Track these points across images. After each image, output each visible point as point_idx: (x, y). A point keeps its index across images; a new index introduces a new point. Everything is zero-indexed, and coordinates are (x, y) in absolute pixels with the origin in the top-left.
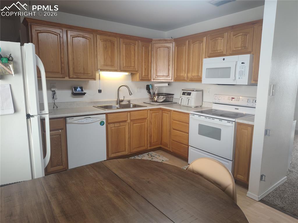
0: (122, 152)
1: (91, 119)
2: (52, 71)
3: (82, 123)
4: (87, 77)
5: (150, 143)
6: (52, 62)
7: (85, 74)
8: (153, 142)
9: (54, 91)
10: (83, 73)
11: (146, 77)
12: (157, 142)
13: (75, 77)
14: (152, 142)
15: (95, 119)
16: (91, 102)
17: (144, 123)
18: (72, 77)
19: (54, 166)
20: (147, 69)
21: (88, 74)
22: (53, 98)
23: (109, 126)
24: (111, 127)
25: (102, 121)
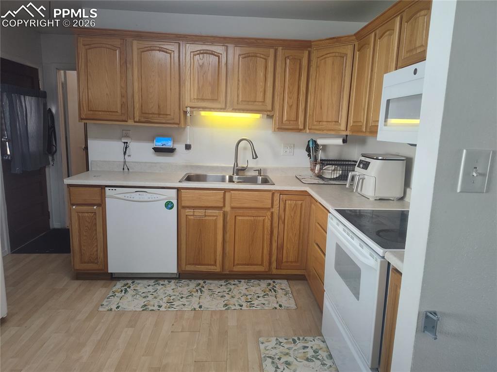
0: (208, 265)
1: (149, 195)
2: (106, 110)
3: (132, 199)
4: (164, 121)
5: (279, 262)
6: (107, 94)
7: (161, 116)
8: (287, 262)
9: (127, 143)
10: (157, 113)
11: (291, 122)
12: (295, 262)
13: (143, 120)
14: (284, 260)
15: (155, 196)
16: (187, 166)
17: (261, 218)
18: (138, 120)
19: (85, 262)
20: (295, 106)
21: (167, 115)
22: (125, 153)
23: (183, 212)
24: (187, 214)
25: (170, 202)
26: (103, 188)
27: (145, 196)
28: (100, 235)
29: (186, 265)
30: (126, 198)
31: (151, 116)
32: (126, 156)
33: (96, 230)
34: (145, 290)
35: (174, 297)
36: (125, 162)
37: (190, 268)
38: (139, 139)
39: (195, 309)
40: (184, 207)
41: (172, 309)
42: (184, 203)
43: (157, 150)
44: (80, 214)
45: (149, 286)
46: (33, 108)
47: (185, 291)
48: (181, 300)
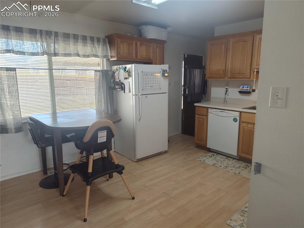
3: (218, 114)
7: (241, 74)
9: (227, 88)
10: (239, 73)
13: (232, 77)
15: (229, 114)
18: (229, 77)
19: (199, 140)
21: (244, 74)
22: (226, 94)
23: (241, 124)
24: (244, 126)
25: (236, 118)
26: (208, 108)
27: (225, 114)
28: (205, 130)
29: (241, 153)
30: (216, 114)
31: (236, 75)
32: (226, 95)
33: (204, 127)
34: (219, 159)
35: (230, 166)
36: (225, 98)
37: (243, 155)
38: (233, 87)
39: (235, 173)
40: (243, 122)
41: (225, 169)
42: (242, 120)
43: (241, 92)
44: (199, 119)
45: (222, 158)
46: (198, 74)
47: (237, 165)
48: (233, 168)
